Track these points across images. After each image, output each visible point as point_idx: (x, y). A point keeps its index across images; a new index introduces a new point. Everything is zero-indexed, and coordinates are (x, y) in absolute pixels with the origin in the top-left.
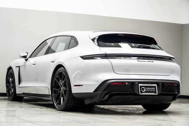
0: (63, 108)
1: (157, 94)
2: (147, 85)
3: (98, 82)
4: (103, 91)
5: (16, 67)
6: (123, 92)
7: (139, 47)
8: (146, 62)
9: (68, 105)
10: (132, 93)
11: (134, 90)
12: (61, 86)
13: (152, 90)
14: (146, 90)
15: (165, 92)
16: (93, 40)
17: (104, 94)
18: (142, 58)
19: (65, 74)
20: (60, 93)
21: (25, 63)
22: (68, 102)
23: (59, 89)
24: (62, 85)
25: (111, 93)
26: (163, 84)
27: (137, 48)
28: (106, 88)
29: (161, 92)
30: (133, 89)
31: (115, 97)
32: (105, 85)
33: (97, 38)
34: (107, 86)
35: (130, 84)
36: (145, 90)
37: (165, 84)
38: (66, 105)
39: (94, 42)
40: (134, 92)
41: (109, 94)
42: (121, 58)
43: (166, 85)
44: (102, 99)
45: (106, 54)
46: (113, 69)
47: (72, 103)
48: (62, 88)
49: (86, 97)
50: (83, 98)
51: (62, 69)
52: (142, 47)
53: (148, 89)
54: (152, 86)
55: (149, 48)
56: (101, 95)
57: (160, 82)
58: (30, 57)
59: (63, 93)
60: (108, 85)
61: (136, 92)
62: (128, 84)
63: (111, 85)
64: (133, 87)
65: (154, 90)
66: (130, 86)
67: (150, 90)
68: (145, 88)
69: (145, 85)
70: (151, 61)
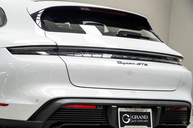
1: (152, 127)
2: (133, 110)
3: (37, 100)
4: (48, 120)
6: (84, 124)
7: (120, 35)
8: (134, 65)
11: (107, 121)
13: (143, 119)
14: (132, 119)
15: (166, 123)
16: (34, 16)
17: (49, 126)
18: (126, 57)
25: (63, 125)
26: (163, 108)
27: (118, 36)
28: (54, 113)
29: (160, 123)
30: (107, 119)
33: (41, 12)
34: (56, 111)
35: (101, 108)
36: (129, 119)
37: (166, 109)
39: (35, 21)
40: (108, 123)
41: (60, 126)
45: (57, 46)
52: (126, 35)
53: (135, 118)
54: (142, 111)
55: (138, 37)
57: (159, 105)
60: (58, 109)
61: (112, 123)
62: (98, 107)
63: (64, 109)
64: (106, 114)
65: (146, 120)
66: (102, 112)
67: (140, 119)
68: (130, 116)
69: (129, 111)
70: (143, 64)
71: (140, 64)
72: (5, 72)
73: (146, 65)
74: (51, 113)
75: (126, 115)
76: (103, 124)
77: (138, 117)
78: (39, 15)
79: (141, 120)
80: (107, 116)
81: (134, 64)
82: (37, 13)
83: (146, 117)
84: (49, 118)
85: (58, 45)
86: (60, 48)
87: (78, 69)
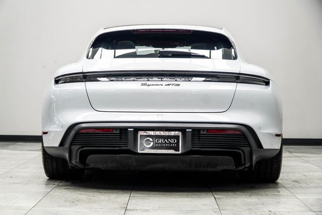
1: (180, 152)
2: (158, 133)
3: (62, 126)
7: (162, 56)
13: (170, 143)
14: (156, 143)
15: (199, 148)
26: (196, 132)
30: (127, 142)
32: (78, 134)
36: (152, 143)
37: (202, 132)
40: (127, 148)
43: (205, 132)
45: (83, 73)
46: (90, 102)
52: (171, 55)
53: (160, 142)
56: (71, 152)
57: (189, 128)
60: (76, 134)
61: (131, 147)
62: (114, 131)
65: (174, 144)
66: (119, 136)
67: (166, 143)
68: (153, 140)
69: (153, 134)
70: (173, 84)
71: (169, 85)
73: (178, 85)
75: (148, 138)
76: (122, 148)
77: (164, 141)
79: (168, 143)
81: (162, 85)
83: (174, 141)
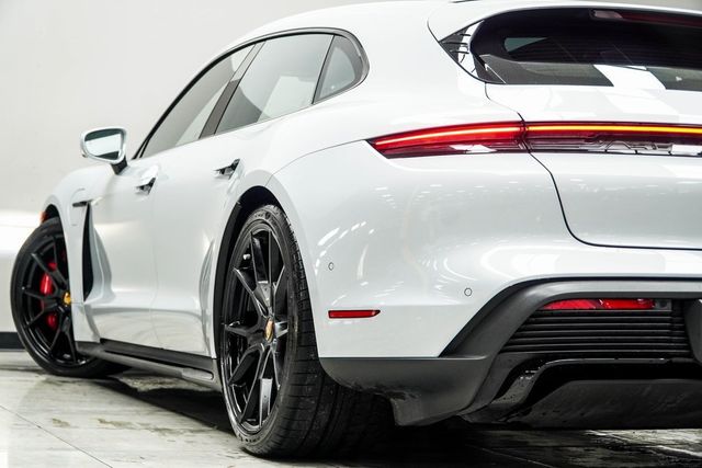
0: (271, 444)
3: (468, 292)
4: (502, 352)
5: (75, 205)
6: (621, 360)
9: (294, 426)
10: (677, 364)
11: (688, 348)
12: (266, 313)
16: (451, 45)
17: (507, 371)
19: (282, 243)
20: (256, 354)
21: (111, 184)
22: (294, 408)
23: (253, 329)
24: (270, 310)
25: (549, 363)
28: (519, 330)
30: (687, 341)
31: (573, 386)
33: (471, 31)
34: (526, 323)
35: (668, 308)
38: (288, 429)
40: (690, 355)
41: (541, 369)
42: (613, 148)
44: (495, 398)
45: (522, 123)
46: (564, 215)
47: (324, 414)
48: (270, 323)
49: (401, 387)
50: (380, 387)
51: (268, 215)
56: (490, 372)
58: (140, 154)
59: (274, 352)
60: (532, 316)
62: (657, 305)
63: (552, 315)
64: (684, 328)
66: (670, 321)
72: (363, 224)
74: (512, 331)
76: (674, 360)
78: (467, 40)
80: (686, 335)
82: (462, 32)
84: (507, 344)
85: (526, 120)
86: (531, 128)
87: (596, 191)
